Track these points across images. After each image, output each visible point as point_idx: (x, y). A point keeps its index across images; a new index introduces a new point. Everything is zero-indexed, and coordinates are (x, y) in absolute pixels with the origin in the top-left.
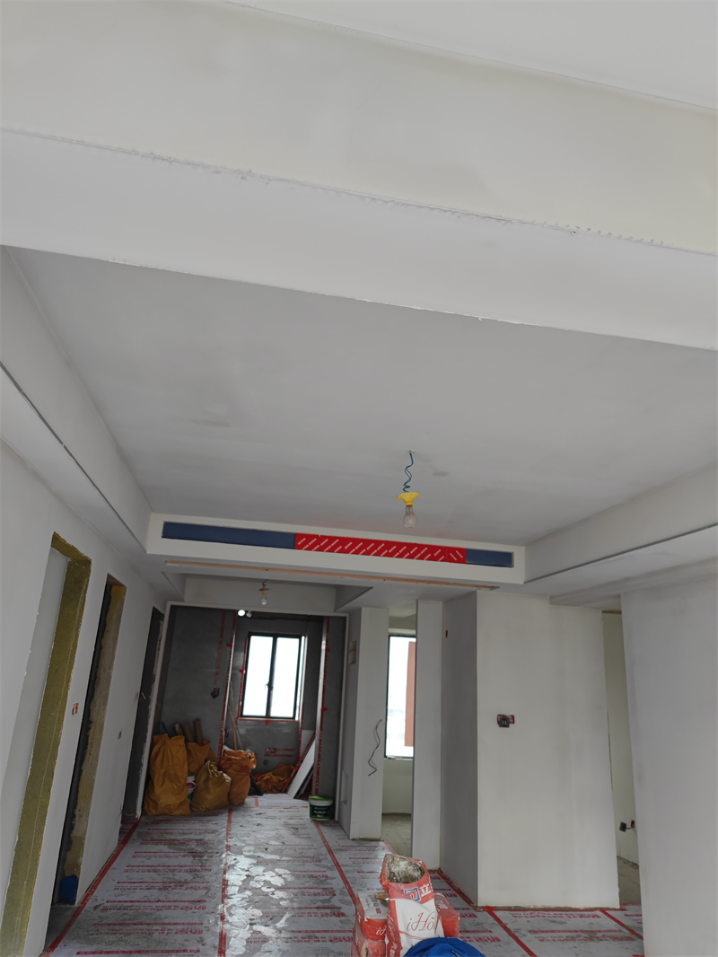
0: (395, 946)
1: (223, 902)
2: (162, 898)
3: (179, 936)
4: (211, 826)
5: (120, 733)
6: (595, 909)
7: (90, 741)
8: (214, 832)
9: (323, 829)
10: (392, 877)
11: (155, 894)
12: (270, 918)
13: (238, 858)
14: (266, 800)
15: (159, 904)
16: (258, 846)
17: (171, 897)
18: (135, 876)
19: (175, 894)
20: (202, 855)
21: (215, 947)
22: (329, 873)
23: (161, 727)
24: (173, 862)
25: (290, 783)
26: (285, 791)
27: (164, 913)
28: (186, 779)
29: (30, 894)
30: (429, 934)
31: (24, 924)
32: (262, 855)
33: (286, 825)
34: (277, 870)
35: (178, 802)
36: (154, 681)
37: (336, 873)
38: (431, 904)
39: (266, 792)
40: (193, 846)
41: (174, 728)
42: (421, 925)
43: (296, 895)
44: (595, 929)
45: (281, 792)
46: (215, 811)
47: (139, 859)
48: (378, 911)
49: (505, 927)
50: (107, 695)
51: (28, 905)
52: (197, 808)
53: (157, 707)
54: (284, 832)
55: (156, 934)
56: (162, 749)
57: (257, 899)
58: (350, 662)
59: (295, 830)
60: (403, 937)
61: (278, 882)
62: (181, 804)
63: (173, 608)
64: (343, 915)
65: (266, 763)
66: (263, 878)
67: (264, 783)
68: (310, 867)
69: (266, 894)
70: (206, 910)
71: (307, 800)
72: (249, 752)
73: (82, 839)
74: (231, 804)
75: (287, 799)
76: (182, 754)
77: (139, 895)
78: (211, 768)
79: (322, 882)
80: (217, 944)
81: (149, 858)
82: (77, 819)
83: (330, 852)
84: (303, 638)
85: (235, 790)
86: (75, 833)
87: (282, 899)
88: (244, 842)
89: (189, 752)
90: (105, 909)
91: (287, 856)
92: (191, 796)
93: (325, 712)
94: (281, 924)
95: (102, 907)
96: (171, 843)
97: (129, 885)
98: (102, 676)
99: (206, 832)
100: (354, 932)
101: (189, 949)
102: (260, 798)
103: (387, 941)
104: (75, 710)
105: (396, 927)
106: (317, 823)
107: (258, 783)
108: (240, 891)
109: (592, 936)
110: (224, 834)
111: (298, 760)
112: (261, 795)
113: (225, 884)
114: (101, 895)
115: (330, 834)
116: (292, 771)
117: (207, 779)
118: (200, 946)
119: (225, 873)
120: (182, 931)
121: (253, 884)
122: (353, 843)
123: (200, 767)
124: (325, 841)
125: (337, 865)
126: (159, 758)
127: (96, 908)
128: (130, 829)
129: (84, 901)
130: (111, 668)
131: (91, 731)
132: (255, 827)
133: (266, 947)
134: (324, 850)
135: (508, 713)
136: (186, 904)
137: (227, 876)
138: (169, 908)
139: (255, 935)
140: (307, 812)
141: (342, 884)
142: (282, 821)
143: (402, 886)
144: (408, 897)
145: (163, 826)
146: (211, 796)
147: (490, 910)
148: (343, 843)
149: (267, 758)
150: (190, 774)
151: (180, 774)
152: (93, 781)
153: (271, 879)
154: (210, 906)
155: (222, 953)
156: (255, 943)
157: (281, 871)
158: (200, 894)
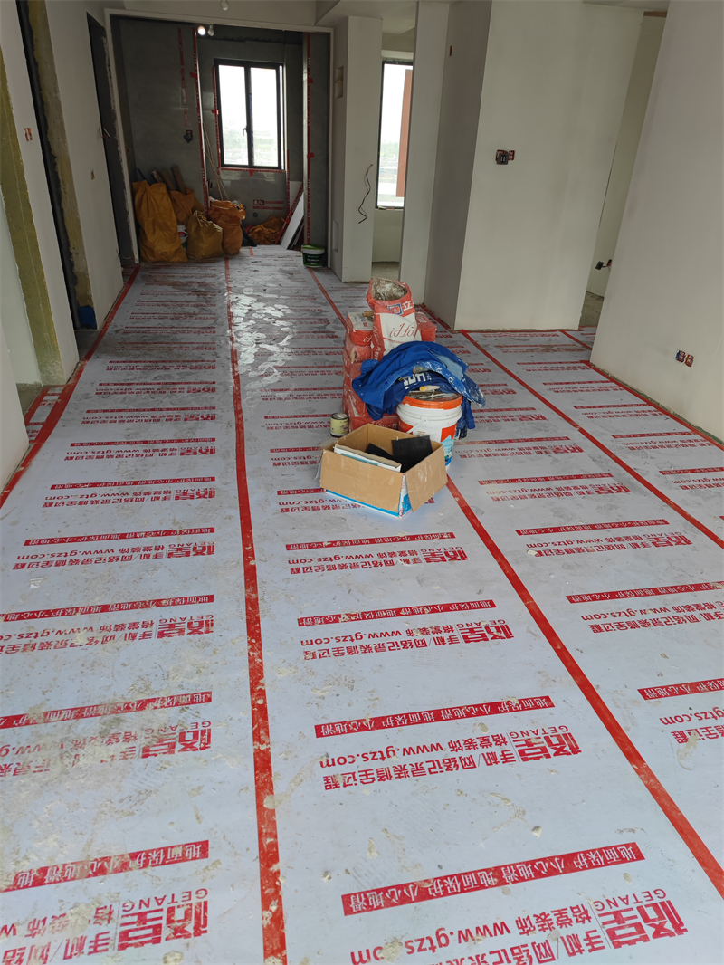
0: (379, 349)
1: (230, 328)
2: (175, 325)
3: (195, 351)
4: (210, 271)
5: (92, 173)
6: (556, 330)
7: (60, 178)
8: (214, 276)
9: (317, 274)
10: (378, 296)
11: (168, 322)
12: (275, 340)
13: (240, 296)
14: (260, 250)
15: (173, 329)
16: (256, 287)
17: (183, 324)
18: (146, 309)
19: (186, 322)
20: (206, 294)
21: (228, 359)
22: (323, 308)
23: (138, 174)
24: (179, 299)
25: (282, 235)
26: (279, 243)
27: (179, 336)
28: (177, 229)
29: (49, 314)
30: (409, 339)
31: (53, 338)
32: (261, 294)
33: (281, 271)
34: (276, 306)
35: (173, 250)
36: (115, 118)
37: (330, 308)
38: (412, 316)
39: (259, 244)
40: (196, 286)
41: (152, 175)
42: (402, 333)
43: (295, 323)
44: (552, 344)
45: (274, 243)
46: (212, 258)
47: (148, 296)
48: (365, 325)
49: (476, 344)
50: (62, 124)
52: (191, 255)
53: (127, 151)
54: (280, 276)
55: (176, 351)
56: (145, 197)
57: (260, 326)
58: (336, 96)
59: (291, 275)
60: (386, 343)
61: (279, 314)
62: (177, 251)
63: (114, 18)
64: (337, 337)
65: (255, 215)
66: (264, 312)
67: (256, 236)
68: (306, 303)
69: (269, 323)
70: (217, 334)
71: (300, 250)
72: (236, 203)
73: (85, 275)
74: (226, 253)
75: (281, 250)
76: (166, 202)
77: (153, 323)
78: (200, 218)
79: (317, 314)
80: (230, 356)
81: (156, 296)
82: (74, 256)
83: (324, 292)
84: (281, 67)
85: (228, 240)
86: (76, 269)
87: (283, 326)
88: (243, 284)
89: (173, 201)
90: (126, 333)
91: (284, 295)
92: (186, 244)
93: (311, 158)
94: (284, 343)
95: (122, 331)
96: (174, 284)
97: (143, 316)
98: (49, 100)
99: (206, 276)
100: (344, 342)
101: (207, 359)
102: (254, 249)
103: (372, 346)
104: (28, 136)
105: (381, 335)
106: (311, 269)
107: (250, 235)
108: (245, 320)
109: (548, 348)
110: (224, 278)
111: (288, 213)
112: (255, 246)
113: (231, 316)
114: (121, 321)
115: (323, 278)
116: (283, 223)
117: (198, 228)
118: (215, 358)
119: (229, 307)
120: (198, 348)
121: (255, 315)
122: (345, 285)
123: (189, 217)
124: (319, 284)
125: (331, 302)
126: (144, 206)
127: (117, 331)
128: (131, 273)
129: (105, 326)
130: (56, 91)
131: (58, 166)
132: (252, 273)
133: (271, 358)
134: (318, 291)
135: (508, 149)
136: (198, 330)
137: (231, 310)
138: (183, 332)
139: (261, 351)
140: (301, 261)
141: (335, 316)
142: (278, 268)
143: (386, 303)
144: (391, 312)
145: (163, 271)
146: (205, 245)
147: (464, 332)
148: (335, 285)
149: (256, 211)
150: (180, 223)
151: (169, 223)
153: (271, 313)
154: (219, 330)
155: (234, 362)
156: (262, 356)
157: (280, 307)
158: (209, 322)
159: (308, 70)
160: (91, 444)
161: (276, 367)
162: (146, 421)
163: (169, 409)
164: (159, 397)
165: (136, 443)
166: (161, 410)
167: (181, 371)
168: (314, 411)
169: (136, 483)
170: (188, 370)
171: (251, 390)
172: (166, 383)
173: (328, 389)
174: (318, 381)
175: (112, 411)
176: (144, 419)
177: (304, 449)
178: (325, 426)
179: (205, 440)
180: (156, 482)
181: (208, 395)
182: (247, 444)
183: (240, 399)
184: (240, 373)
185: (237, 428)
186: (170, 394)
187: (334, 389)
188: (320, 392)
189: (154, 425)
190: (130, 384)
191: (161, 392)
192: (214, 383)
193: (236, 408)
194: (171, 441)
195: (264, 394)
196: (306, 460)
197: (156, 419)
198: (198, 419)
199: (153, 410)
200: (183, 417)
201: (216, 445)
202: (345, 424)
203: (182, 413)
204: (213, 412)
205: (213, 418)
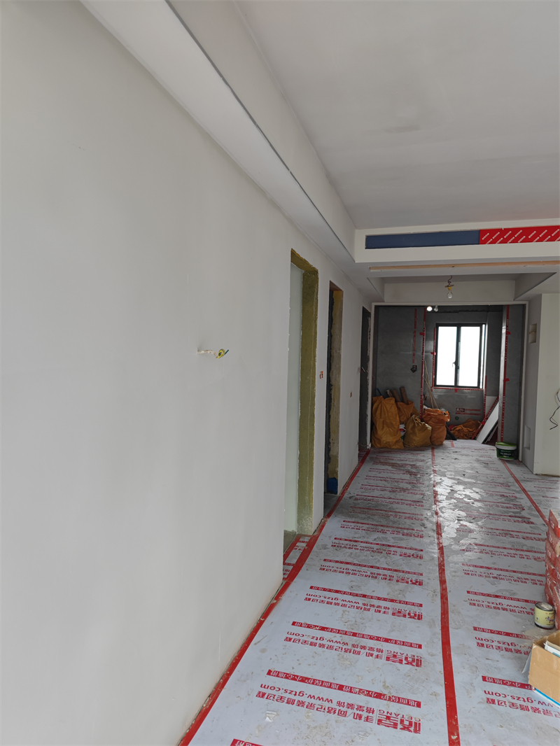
1: (435, 504)
2: (392, 497)
3: (407, 520)
4: (419, 457)
5: (351, 394)
7: (332, 397)
8: (422, 461)
9: (509, 465)
11: (387, 494)
12: (473, 519)
13: (443, 478)
14: (459, 443)
15: (390, 500)
16: (457, 472)
17: (398, 497)
18: (372, 482)
19: (400, 495)
20: (415, 474)
21: (434, 531)
22: (518, 495)
23: (377, 391)
24: (396, 476)
25: (478, 433)
26: (475, 439)
27: (395, 506)
28: (399, 427)
29: (311, 485)
31: (310, 501)
32: (461, 478)
33: (478, 461)
34: (474, 489)
35: (395, 440)
36: (369, 359)
37: (524, 496)
39: (459, 438)
40: (409, 468)
41: (386, 392)
43: (491, 506)
45: (471, 439)
46: (422, 448)
47: (374, 473)
50: (340, 367)
51: (311, 490)
52: (407, 445)
53: (373, 378)
54: (476, 465)
55: (391, 518)
56: (380, 406)
57: (461, 505)
59: (486, 464)
61: (477, 497)
62: (397, 442)
63: (376, 307)
64: (532, 523)
65: (457, 418)
66: (464, 493)
67: (457, 433)
68: (501, 489)
69: (468, 503)
70: (424, 507)
71: (494, 445)
72: (443, 410)
73: (336, 457)
74: (433, 444)
75: (477, 444)
76: (394, 409)
77: (376, 493)
78: (416, 420)
79: (512, 500)
80: (435, 528)
81: (380, 473)
82: (332, 444)
83: (517, 481)
84: (484, 326)
85: (435, 435)
86: (331, 453)
87: (480, 507)
88: (446, 469)
89: (399, 408)
90: (356, 499)
91: (481, 480)
92: (403, 437)
93: (507, 382)
94: (481, 523)
95: (354, 498)
96: (393, 465)
97: (369, 487)
98: (335, 355)
99: (417, 460)
101: (416, 528)
102: (454, 442)
104: (321, 376)
106: (503, 461)
107: (452, 432)
108: (446, 499)
110: (431, 463)
111: (484, 418)
112: (455, 439)
113: (436, 493)
114: (354, 490)
115: (517, 470)
116: (479, 425)
117: (414, 427)
118: (423, 529)
119: (434, 487)
120: (409, 518)
121: (456, 495)
122: (536, 477)
123: (408, 419)
124: (512, 474)
125: (524, 490)
126: (378, 412)
127: (350, 498)
128: (364, 455)
129: (343, 493)
130: (340, 349)
131: (333, 391)
132: (453, 460)
133: (472, 535)
134: (512, 480)
136: (410, 502)
137: (436, 489)
138: (398, 503)
139: (462, 527)
140: (495, 453)
141: (529, 504)
142: (474, 458)
145: (386, 455)
146: (418, 438)
148: (527, 476)
149: (457, 415)
150: (401, 423)
151: (394, 423)
152: (338, 422)
153: (470, 494)
154: (426, 505)
155: (439, 534)
156: (463, 532)
157: (477, 490)
158: (417, 497)
159: (507, 326)
160: (325, 590)
161: (476, 545)
162: (366, 576)
163: (384, 569)
164: (377, 556)
165: (357, 595)
166: (378, 568)
167: (395, 535)
168: (514, 594)
169: (354, 635)
170: (401, 536)
171: (454, 562)
172: (383, 545)
173: (528, 573)
174: (517, 563)
175: (342, 562)
176: (364, 574)
177: (508, 634)
178: (528, 613)
179: (413, 604)
180: (371, 638)
181: (417, 561)
182: (451, 616)
183: (444, 570)
184: (444, 545)
185: (442, 598)
186: (386, 555)
187: (534, 574)
188: (520, 575)
189: (372, 581)
190: (356, 541)
191: (379, 552)
192: (422, 550)
193: (441, 578)
194: (385, 600)
195: (466, 568)
196: (510, 647)
197: (374, 576)
198: (407, 582)
199: (372, 567)
200: (395, 578)
201: (423, 611)
202: (550, 616)
203: (395, 574)
204: (420, 578)
205: (421, 584)
